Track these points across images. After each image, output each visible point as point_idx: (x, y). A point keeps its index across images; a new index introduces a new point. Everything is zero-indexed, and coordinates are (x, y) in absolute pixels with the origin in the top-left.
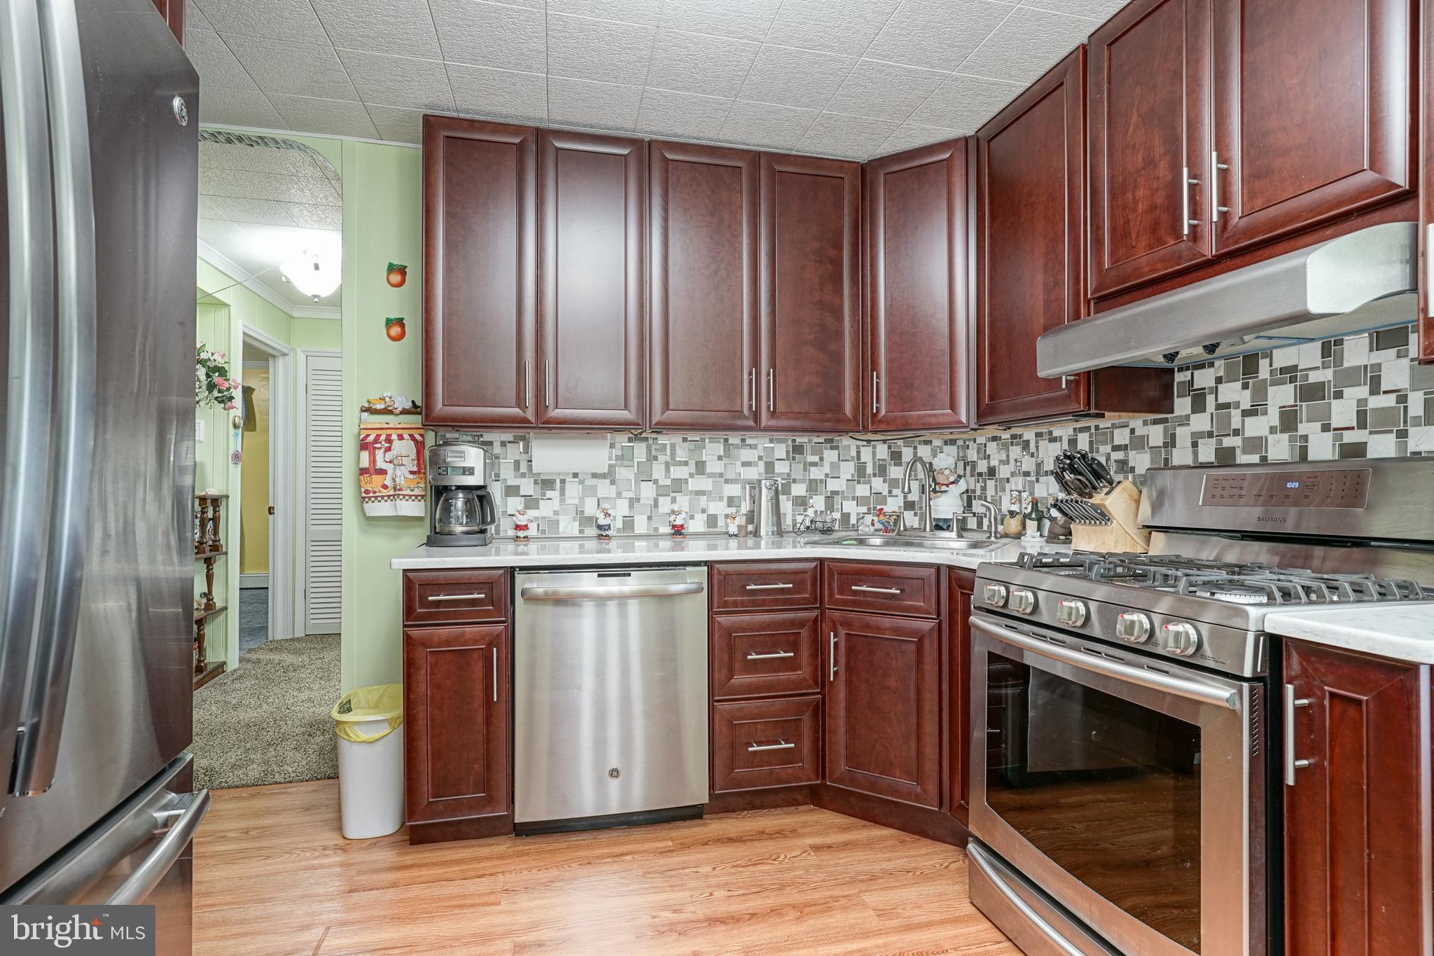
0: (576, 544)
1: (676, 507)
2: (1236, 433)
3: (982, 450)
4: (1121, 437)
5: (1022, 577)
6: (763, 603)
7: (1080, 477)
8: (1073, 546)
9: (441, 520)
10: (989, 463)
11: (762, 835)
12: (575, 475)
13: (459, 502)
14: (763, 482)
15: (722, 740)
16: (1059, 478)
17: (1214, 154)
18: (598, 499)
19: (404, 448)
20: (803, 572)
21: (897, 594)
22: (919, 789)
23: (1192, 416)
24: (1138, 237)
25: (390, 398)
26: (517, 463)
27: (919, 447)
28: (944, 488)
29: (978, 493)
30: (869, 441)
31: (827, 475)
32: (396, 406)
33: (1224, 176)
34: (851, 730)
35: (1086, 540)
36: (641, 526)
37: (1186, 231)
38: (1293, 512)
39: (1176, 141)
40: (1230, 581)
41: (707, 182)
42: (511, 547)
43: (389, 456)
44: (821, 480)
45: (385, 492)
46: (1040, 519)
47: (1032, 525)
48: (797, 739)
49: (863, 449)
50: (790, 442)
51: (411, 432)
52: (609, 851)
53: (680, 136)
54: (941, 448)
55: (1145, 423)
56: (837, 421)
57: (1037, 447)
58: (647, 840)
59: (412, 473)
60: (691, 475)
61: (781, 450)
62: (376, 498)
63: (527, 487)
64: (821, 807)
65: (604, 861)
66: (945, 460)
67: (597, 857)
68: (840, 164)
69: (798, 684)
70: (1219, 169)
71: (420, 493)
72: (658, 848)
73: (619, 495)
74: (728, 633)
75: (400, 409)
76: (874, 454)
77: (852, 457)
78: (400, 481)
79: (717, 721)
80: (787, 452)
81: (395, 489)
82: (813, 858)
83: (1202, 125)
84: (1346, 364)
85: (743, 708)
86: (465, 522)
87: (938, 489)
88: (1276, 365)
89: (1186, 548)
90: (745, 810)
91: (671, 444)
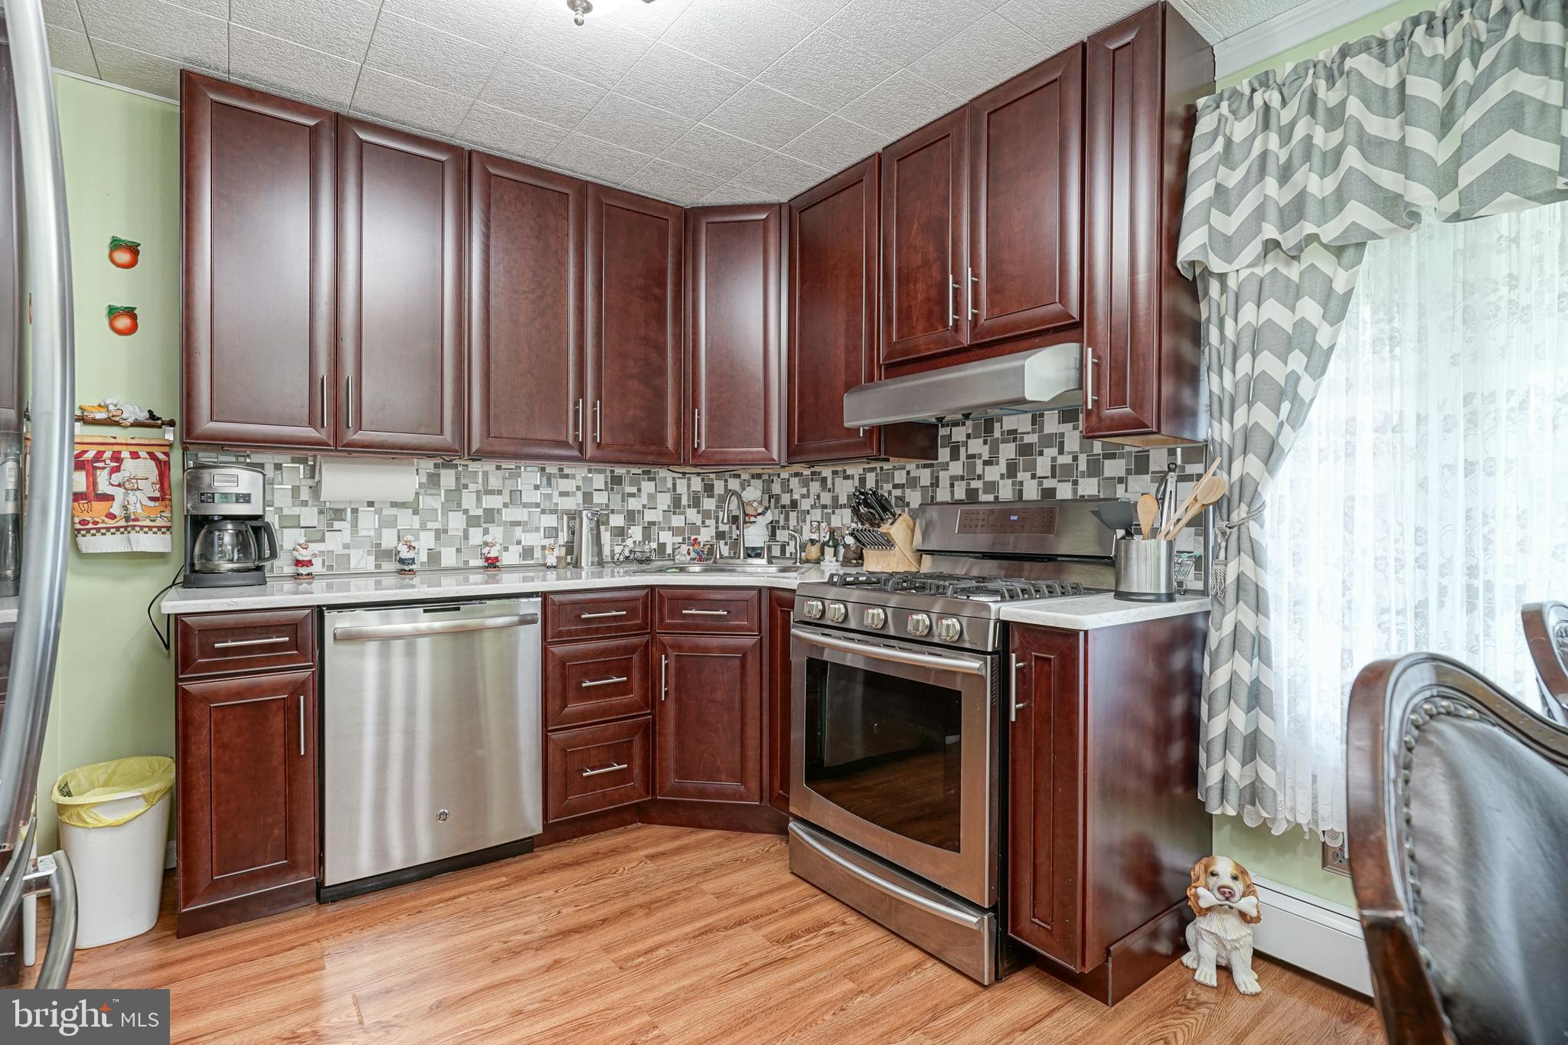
0: (372, 581)
1: (489, 539)
2: (979, 477)
3: (786, 485)
4: (900, 477)
5: (833, 593)
6: (597, 630)
7: (871, 510)
8: (865, 568)
9: (202, 556)
10: (791, 496)
11: (596, 856)
12: (371, 504)
13: (227, 536)
14: (585, 512)
15: (555, 768)
16: (856, 511)
17: (970, 269)
18: (398, 531)
19: (142, 469)
20: (636, 599)
21: (724, 615)
22: (742, 788)
23: (951, 463)
24: (917, 319)
25: (115, 406)
26: (296, 490)
27: (729, 480)
28: (752, 519)
29: (782, 523)
30: (684, 474)
31: (644, 506)
32: (124, 416)
33: (976, 286)
34: (681, 745)
35: (876, 563)
36: (449, 558)
37: (951, 324)
38: (1012, 537)
39: (945, 250)
40: (977, 588)
41: (532, 204)
42: (288, 586)
43: (117, 478)
44: (639, 511)
45: (111, 523)
46: (835, 546)
47: (829, 551)
48: (629, 762)
49: (678, 481)
50: (608, 473)
51: (151, 449)
52: (439, 897)
53: (504, 151)
54: (749, 482)
55: (918, 467)
56: (660, 454)
57: (833, 484)
58: (479, 881)
59: (151, 499)
60: (506, 505)
61: (599, 480)
62: (98, 530)
63: (309, 516)
64: (649, 823)
65: (435, 907)
66: (753, 493)
67: (426, 905)
68: (666, 206)
69: (629, 707)
70: (972, 281)
71: (164, 524)
72: (492, 885)
73: (423, 527)
74: (563, 662)
75: (131, 420)
76: (689, 486)
77: (669, 489)
78: (136, 509)
79: (550, 751)
80: (606, 483)
81: (127, 519)
82: (651, 866)
83: (962, 244)
84: (1045, 432)
85: (577, 735)
86: (236, 558)
87: (747, 520)
88: (1005, 428)
89: (945, 567)
90: (576, 837)
91: (483, 472)
